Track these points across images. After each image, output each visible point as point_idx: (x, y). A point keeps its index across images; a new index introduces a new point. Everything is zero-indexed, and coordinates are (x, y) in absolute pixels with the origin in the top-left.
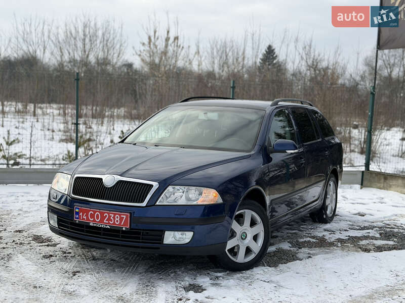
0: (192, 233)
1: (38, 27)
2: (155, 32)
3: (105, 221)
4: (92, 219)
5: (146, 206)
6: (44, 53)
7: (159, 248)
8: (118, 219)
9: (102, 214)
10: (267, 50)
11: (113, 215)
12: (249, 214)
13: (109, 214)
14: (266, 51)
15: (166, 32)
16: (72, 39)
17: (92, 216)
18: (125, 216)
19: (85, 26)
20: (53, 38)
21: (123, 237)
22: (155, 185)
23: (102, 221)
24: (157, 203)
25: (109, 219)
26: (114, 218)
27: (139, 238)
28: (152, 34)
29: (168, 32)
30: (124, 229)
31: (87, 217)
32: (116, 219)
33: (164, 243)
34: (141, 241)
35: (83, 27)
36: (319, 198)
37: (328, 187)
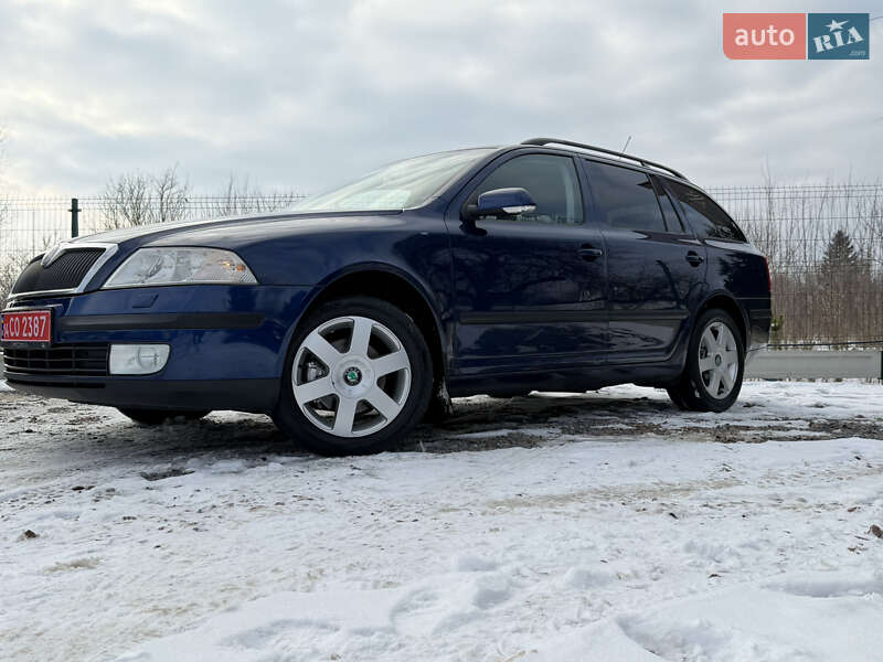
0: (168, 347)
3: (24, 334)
4: (13, 334)
5: (84, 293)
8: (37, 326)
9: (21, 319)
11: (31, 319)
13: (27, 316)
18: (44, 318)
21: (51, 365)
22: (111, 249)
23: (21, 334)
24: (106, 286)
25: (28, 328)
26: (32, 324)
27: (70, 365)
30: (44, 345)
31: (9, 333)
33: (112, 372)
34: (73, 370)
36: (668, 350)
37: (707, 334)
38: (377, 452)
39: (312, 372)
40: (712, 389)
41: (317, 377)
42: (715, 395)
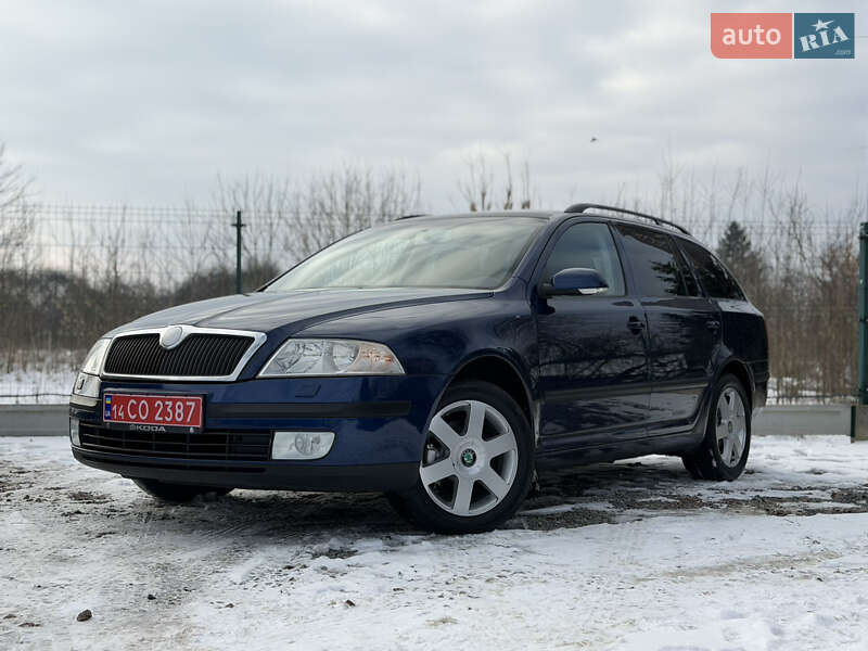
0: (333, 435)
1: (259, 195)
2: (484, 195)
3: (157, 418)
4: (134, 417)
5: (237, 381)
6: (271, 244)
7: (263, 470)
8: (181, 411)
9: (151, 402)
10: (729, 233)
11: (171, 403)
12: (478, 410)
13: (163, 401)
14: (726, 233)
15: (506, 194)
16: (324, 216)
17: (134, 409)
18: (193, 404)
19: (349, 191)
20: (289, 216)
21: (193, 449)
22: (260, 338)
23: (151, 418)
24: (261, 374)
25: (164, 413)
26: (173, 409)
27: (222, 450)
28: (478, 199)
29: (509, 194)
30: (192, 430)
31: (126, 415)
32: (178, 411)
33: (274, 458)
34: (226, 455)
35: (344, 193)
36: (693, 418)
37: (722, 400)
38: (491, 530)
39: (431, 454)
40: (726, 456)
41: (437, 460)
42: (728, 464)
